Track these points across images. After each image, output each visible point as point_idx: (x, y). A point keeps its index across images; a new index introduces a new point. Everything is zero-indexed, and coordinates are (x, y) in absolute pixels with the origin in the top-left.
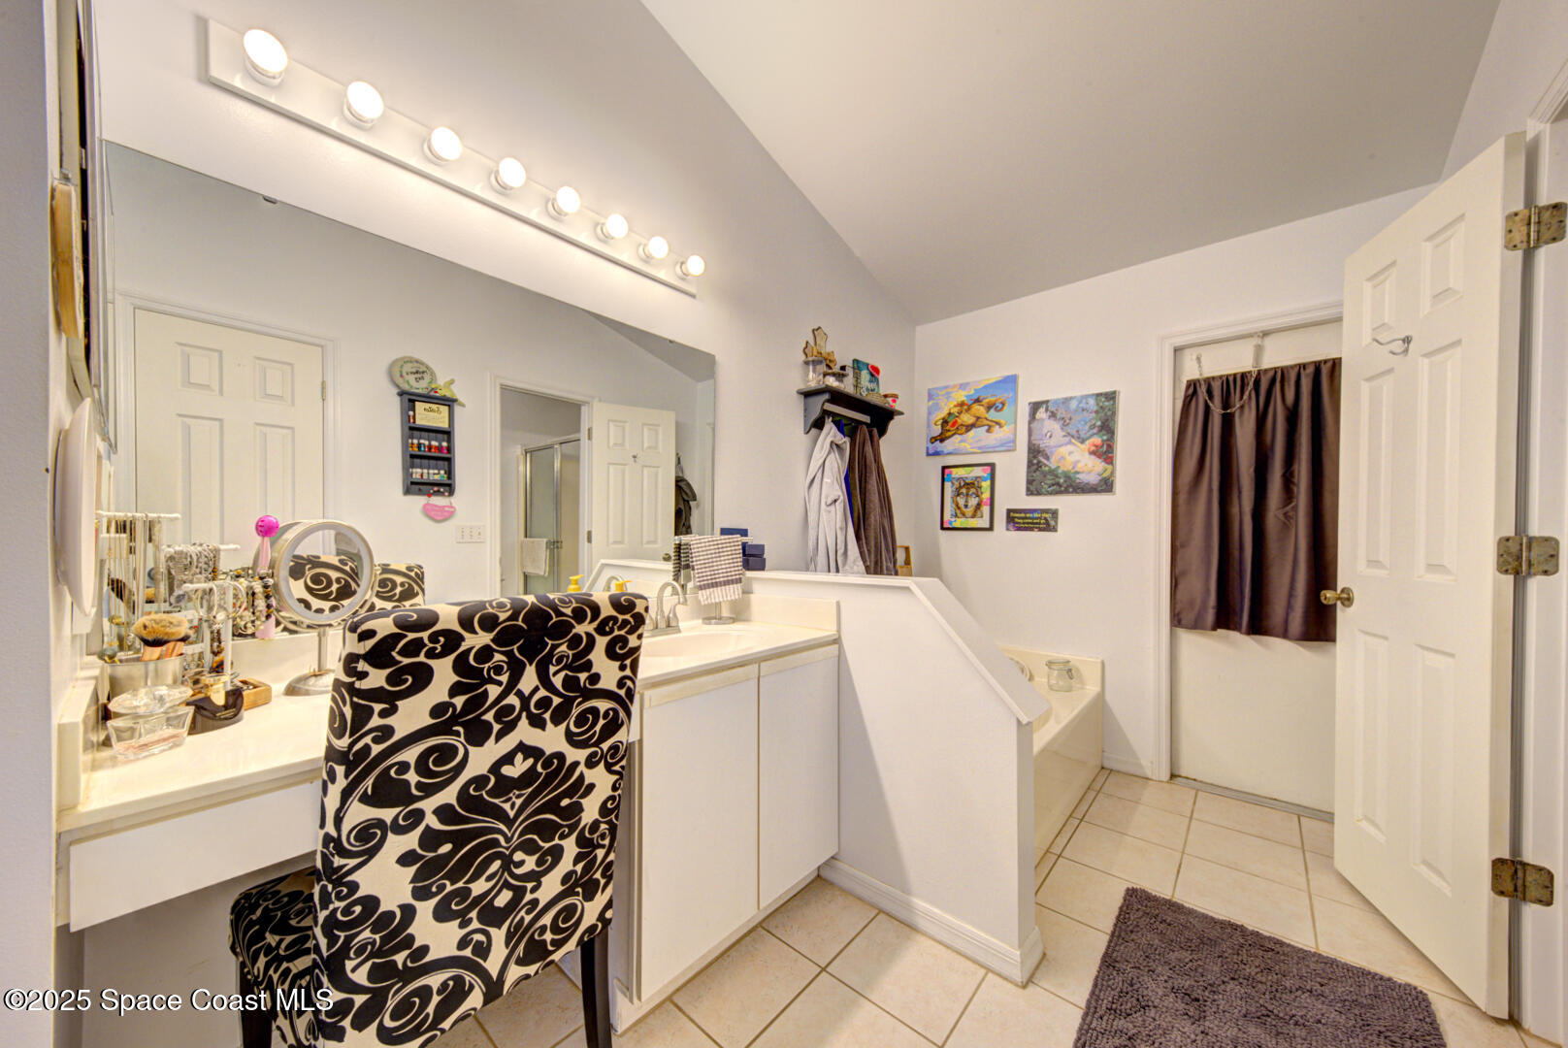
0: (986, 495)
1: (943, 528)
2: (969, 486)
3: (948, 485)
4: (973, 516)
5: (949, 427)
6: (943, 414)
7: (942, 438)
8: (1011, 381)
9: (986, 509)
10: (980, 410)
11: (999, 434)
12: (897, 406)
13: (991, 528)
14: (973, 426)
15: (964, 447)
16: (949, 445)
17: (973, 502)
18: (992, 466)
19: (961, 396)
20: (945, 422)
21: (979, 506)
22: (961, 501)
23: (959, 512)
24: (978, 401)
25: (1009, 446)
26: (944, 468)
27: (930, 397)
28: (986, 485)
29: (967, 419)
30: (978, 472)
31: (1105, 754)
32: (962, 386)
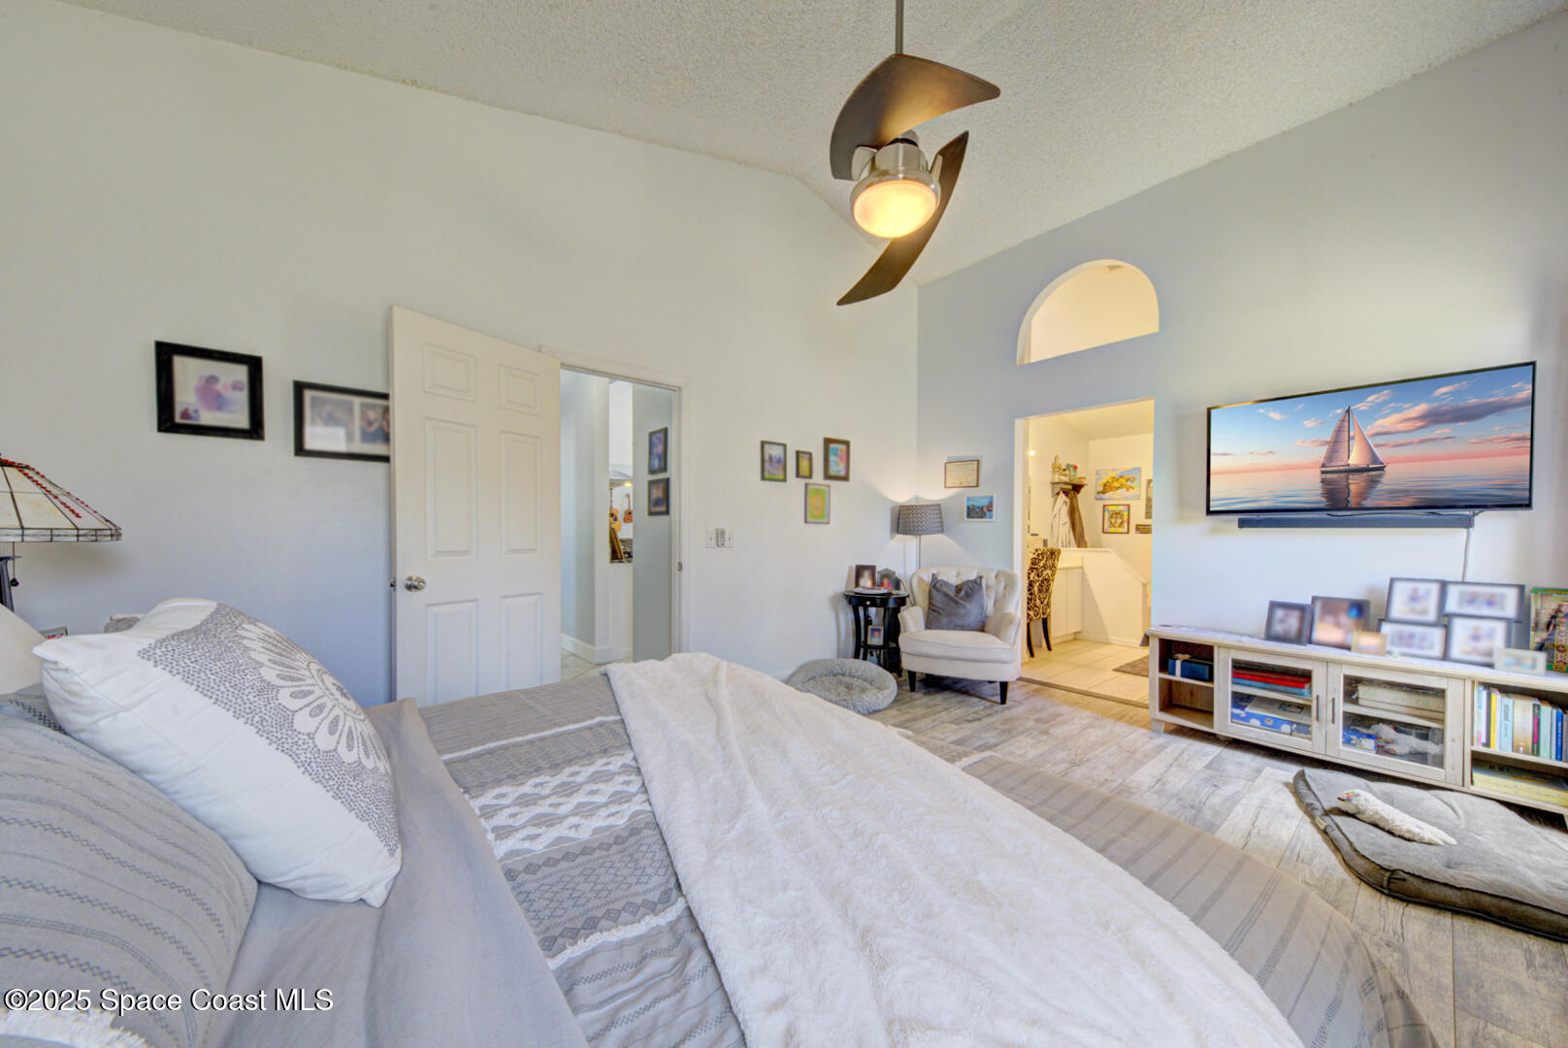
0: (1126, 518)
1: (1103, 532)
2: (1117, 514)
3: (1106, 513)
4: (1120, 527)
5: (1107, 488)
6: (1104, 481)
7: (1103, 492)
8: (1138, 469)
9: (1125, 525)
10: (1123, 481)
11: (1131, 492)
12: (1086, 482)
13: (1128, 533)
14: (1119, 488)
15: (1115, 498)
16: (1106, 496)
17: (1119, 521)
18: (1129, 506)
19: (1114, 474)
20: (1105, 485)
21: (1122, 523)
22: (1113, 521)
23: (1112, 525)
24: (1121, 477)
25: (1138, 497)
26: (1104, 506)
27: (1097, 474)
28: (1126, 514)
29: (1116, 484)
30: (1121, 508)
32: (1114, 470)
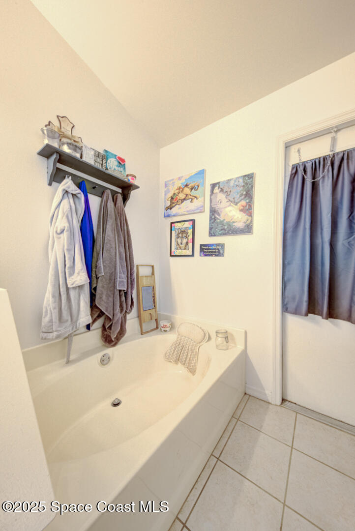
0: (190, 237)
1: (171, 256)
2: (183, 232)
3: (173, 232)
4: (185, 249)
5: (174, 201)
6: (171, 194)
7: (170, 208)
8: (202, 173)
9: (190, 245)
10: (187, 190)
11: (196, 203)
12: (135, 182)
13: (193, 255)
14: (184, 199)
15: (182, 210)
16: (174, 210)
17: (185, 241)
18: (193, 221)
19: (179, 184)
20: (172, 198)
21: (187, 243)
22: (179, 241)
23: (178, 247)
24: (186, 186)
25: (201, 210)
26: (172, 223)
27: (166, 186)
28: (190, 231)
29: (182, 196)
30: (187, 225)
31: (247, 385)
32: (179, 178)
